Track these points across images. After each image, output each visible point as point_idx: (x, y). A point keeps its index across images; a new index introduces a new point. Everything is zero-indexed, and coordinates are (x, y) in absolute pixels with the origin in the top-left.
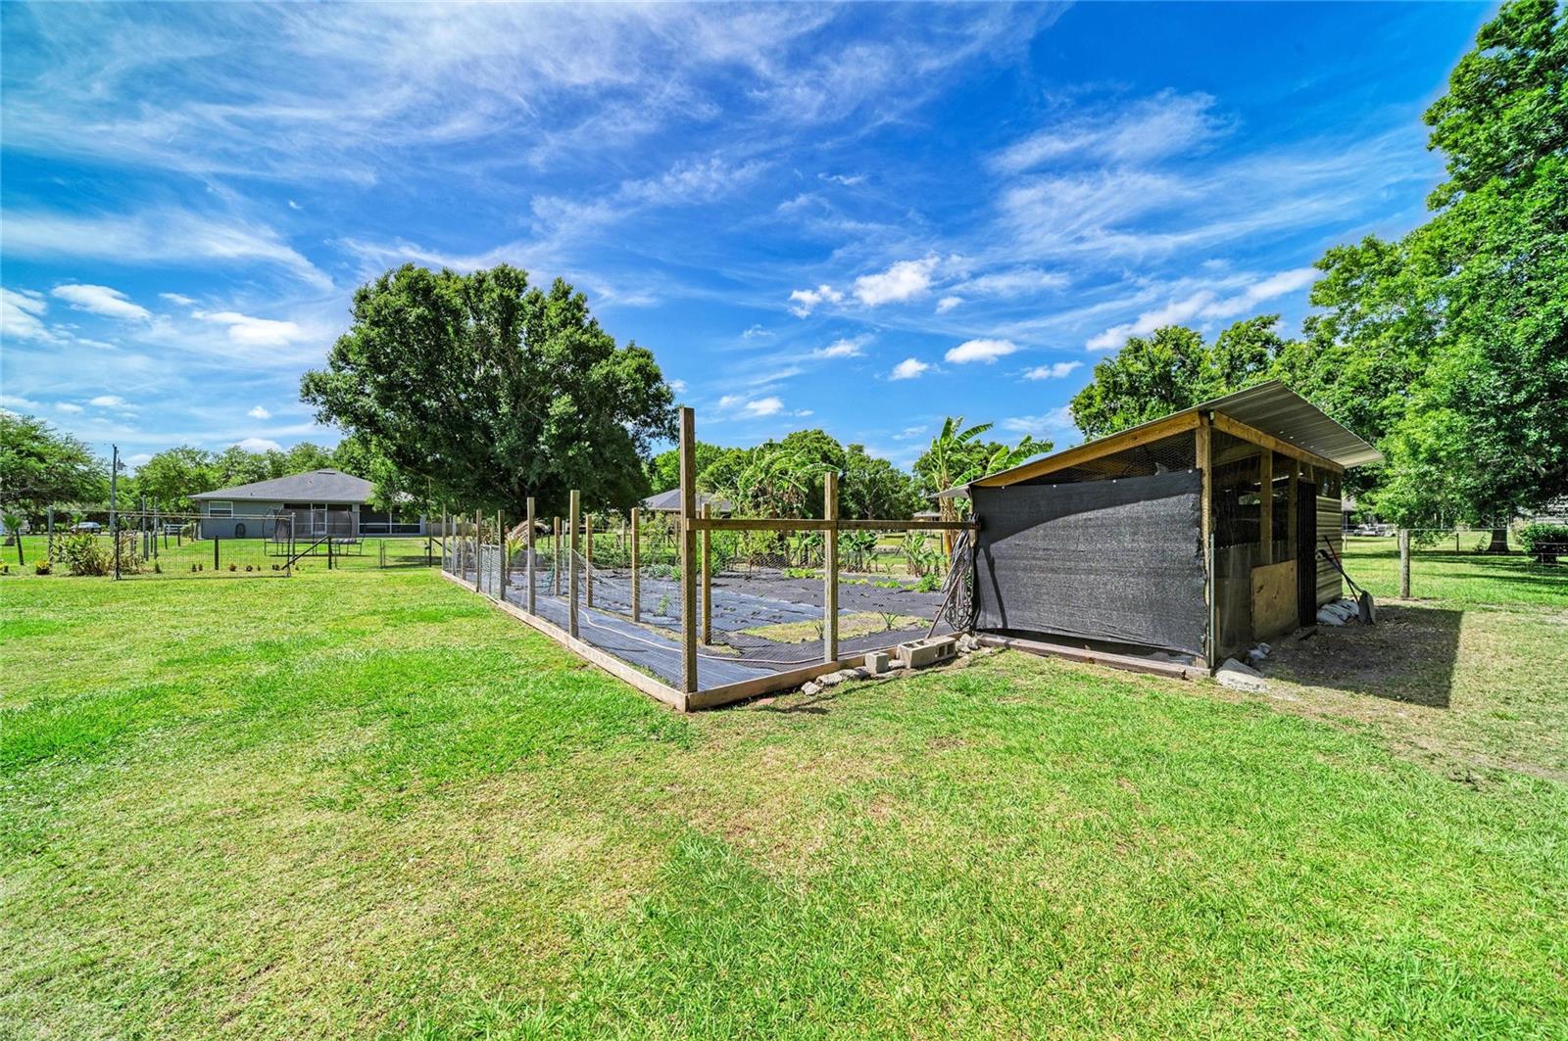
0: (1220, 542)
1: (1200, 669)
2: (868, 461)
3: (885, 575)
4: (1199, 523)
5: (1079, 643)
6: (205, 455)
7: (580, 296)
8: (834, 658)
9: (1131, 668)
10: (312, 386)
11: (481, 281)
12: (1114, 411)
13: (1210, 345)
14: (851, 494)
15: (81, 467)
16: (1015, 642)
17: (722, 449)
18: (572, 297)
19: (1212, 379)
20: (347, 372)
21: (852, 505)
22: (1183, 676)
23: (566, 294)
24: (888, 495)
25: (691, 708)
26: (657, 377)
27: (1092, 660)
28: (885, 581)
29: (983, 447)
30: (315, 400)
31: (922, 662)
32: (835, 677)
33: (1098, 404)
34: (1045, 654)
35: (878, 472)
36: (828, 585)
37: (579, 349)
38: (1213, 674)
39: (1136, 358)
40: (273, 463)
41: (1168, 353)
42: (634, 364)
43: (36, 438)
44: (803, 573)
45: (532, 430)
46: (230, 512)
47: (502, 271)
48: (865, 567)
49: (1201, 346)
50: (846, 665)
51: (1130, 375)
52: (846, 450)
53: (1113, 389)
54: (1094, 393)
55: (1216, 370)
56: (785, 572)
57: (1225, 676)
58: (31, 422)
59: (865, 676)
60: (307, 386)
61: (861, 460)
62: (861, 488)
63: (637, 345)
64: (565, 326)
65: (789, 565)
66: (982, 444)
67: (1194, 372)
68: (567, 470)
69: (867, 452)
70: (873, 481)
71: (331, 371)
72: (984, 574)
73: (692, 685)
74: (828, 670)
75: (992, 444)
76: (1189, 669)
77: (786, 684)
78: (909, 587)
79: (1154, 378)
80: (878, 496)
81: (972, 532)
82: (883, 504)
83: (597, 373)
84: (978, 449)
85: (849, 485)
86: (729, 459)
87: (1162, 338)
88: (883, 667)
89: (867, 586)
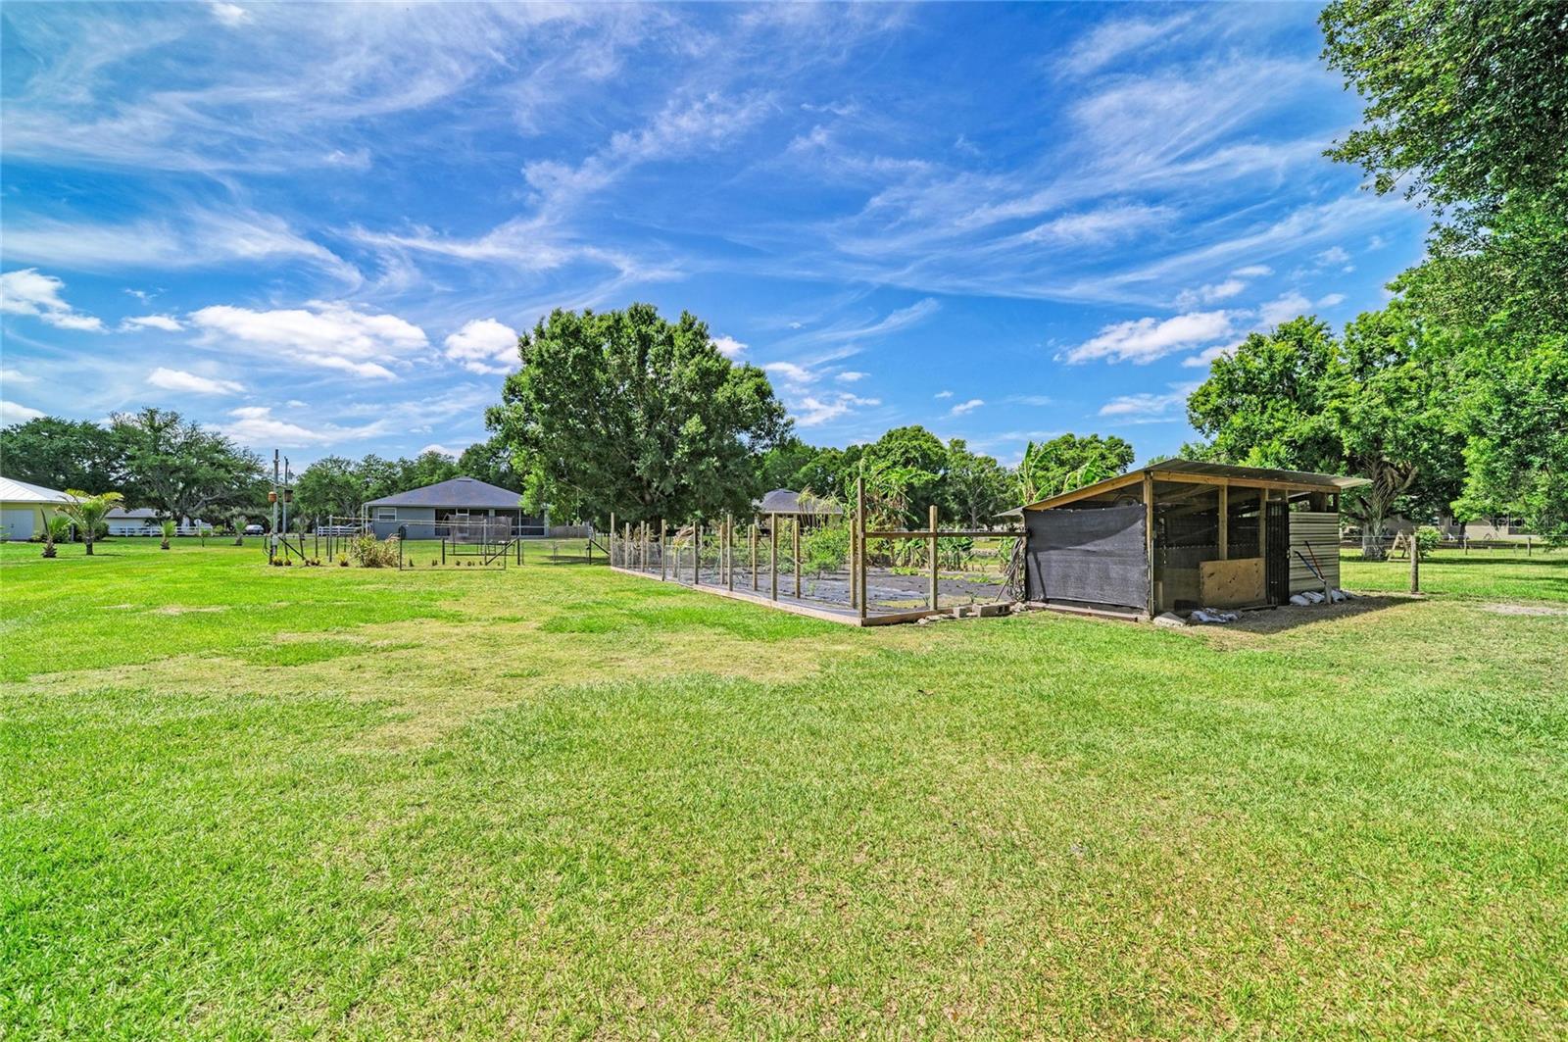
0: (1157, 544)
1: (1144, 617)
2: (970, 458)
3: (980, 574)
4: (1145, 534)
5: (1085, 604)
6: (348, 463)
7: (702, 325)
8: (936, 608)
9: (1110, 617)
10: (493, 418)
11: (618, 321)
12: (1234, 409)
13: (1340, 337)
14: (953, 494)
15: (257, 477)
16: (1050, 606)
17: (818, 449)
18: (696, 326)
19: (1340, 375)
20: (516, 402)
21: (954, 506)
22: (1136, 620)
23: (691, 325)
24: (993, 495)
25: (864, 625)
26: (770, 393)
27: (1090, 614)
28: (978, 577)
29: (1101, 442)
30: (495, 429)
31: (987, 613)
32: (936, 617)
33: (1215, 401)
34: (1063, 612)
35: (983, 471)
36: (932, 583)
37: (704, 373)
38: (1152, 619)
39: (1255, 354)
40: (404, 469)
41: (1287, 348)
42: (751, 384)
43: (222, 452)
44: (908, 571)
45: (668, 448)
46: (393, 517)
47: (636, 310)
48: (962, 566)
49: (1330, 339)
50: (942, 612)
51: (1247, 372)
52: (947, 446)
53: (1230, 387)
54: (1210, 389)
55: (1345, 364)
56: (891, 570)
57: (1158, 620)
58: (218, 437)
59: (953, 618)
60: (490, 419)
61: (963, 458)
62: (963, 488)
63: (752, 366)
64: (693, 357)
65: (894, 565)
66: (1099, 438)
67: (1321, 366)
68: (697, 483)
69: (969, 448)
70: (977, 480)
71: (503, 404)
72: (1033, 565)
73: (864, 614)
74: (931, 614)
75: (1111, 438)
76: (1139, 617)
77: (909, 618)
78: (998, 582)
79: (1273, 376)
80: (982, 495)
81: (1024, 539)
82: (988, 505)
83: (721, 395)
84: (1095, 444)
85: (950, 484)
86: (824, 458)
87: (1284, 334)
88: (963, 614)
89: (962, 581)
